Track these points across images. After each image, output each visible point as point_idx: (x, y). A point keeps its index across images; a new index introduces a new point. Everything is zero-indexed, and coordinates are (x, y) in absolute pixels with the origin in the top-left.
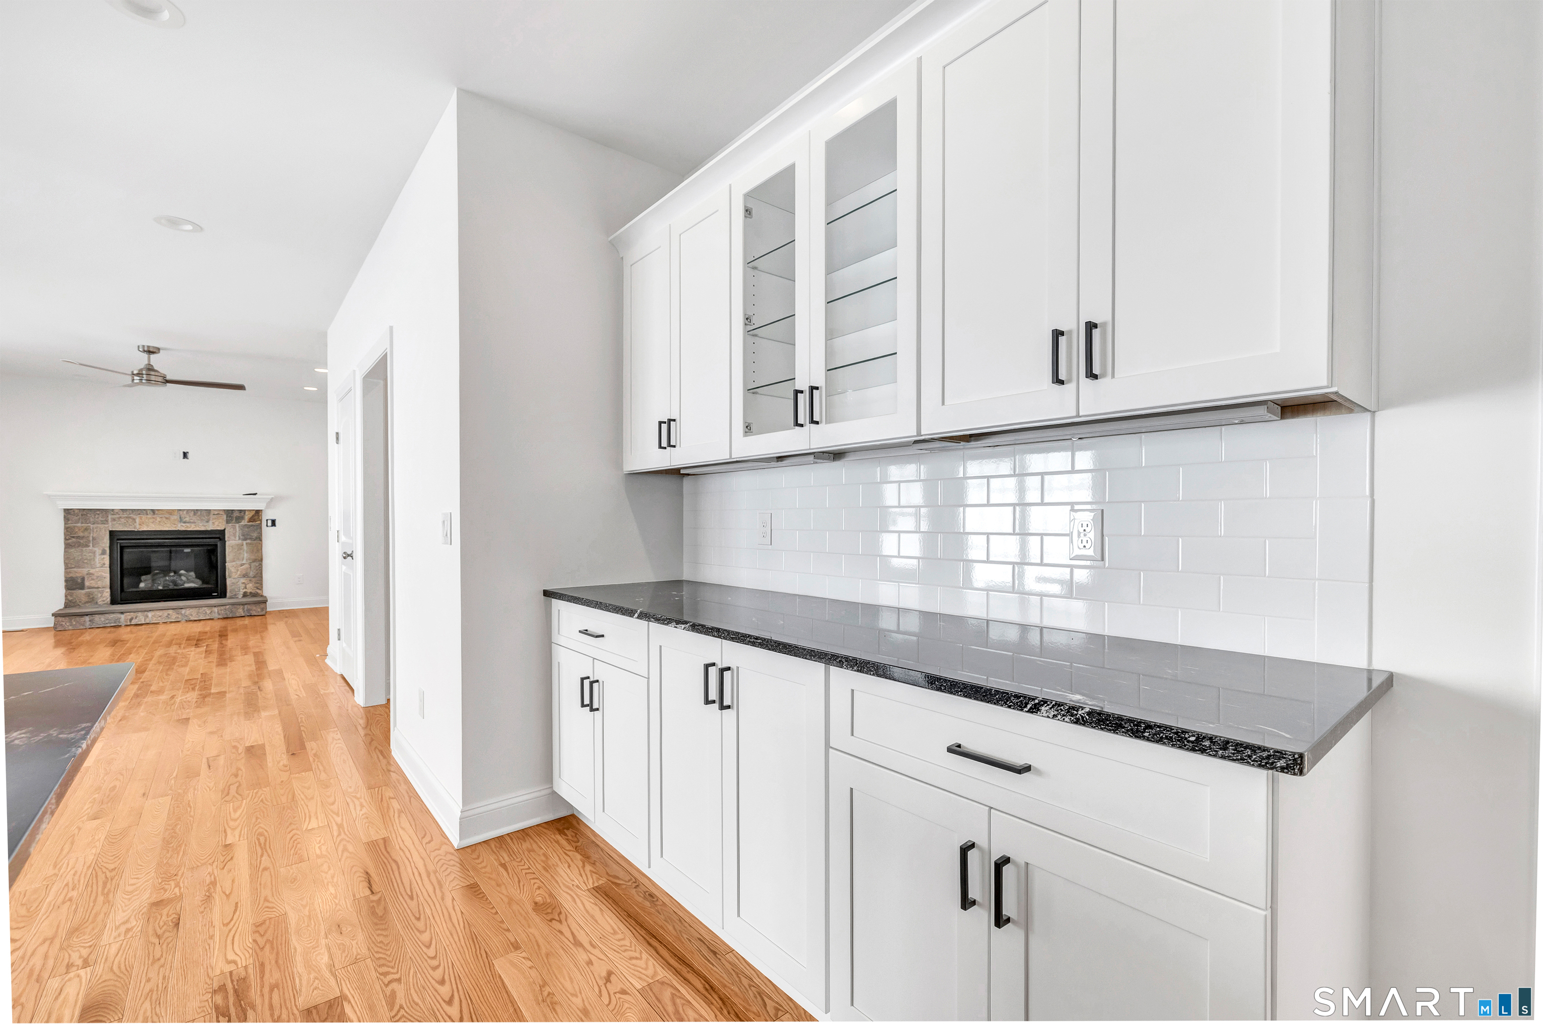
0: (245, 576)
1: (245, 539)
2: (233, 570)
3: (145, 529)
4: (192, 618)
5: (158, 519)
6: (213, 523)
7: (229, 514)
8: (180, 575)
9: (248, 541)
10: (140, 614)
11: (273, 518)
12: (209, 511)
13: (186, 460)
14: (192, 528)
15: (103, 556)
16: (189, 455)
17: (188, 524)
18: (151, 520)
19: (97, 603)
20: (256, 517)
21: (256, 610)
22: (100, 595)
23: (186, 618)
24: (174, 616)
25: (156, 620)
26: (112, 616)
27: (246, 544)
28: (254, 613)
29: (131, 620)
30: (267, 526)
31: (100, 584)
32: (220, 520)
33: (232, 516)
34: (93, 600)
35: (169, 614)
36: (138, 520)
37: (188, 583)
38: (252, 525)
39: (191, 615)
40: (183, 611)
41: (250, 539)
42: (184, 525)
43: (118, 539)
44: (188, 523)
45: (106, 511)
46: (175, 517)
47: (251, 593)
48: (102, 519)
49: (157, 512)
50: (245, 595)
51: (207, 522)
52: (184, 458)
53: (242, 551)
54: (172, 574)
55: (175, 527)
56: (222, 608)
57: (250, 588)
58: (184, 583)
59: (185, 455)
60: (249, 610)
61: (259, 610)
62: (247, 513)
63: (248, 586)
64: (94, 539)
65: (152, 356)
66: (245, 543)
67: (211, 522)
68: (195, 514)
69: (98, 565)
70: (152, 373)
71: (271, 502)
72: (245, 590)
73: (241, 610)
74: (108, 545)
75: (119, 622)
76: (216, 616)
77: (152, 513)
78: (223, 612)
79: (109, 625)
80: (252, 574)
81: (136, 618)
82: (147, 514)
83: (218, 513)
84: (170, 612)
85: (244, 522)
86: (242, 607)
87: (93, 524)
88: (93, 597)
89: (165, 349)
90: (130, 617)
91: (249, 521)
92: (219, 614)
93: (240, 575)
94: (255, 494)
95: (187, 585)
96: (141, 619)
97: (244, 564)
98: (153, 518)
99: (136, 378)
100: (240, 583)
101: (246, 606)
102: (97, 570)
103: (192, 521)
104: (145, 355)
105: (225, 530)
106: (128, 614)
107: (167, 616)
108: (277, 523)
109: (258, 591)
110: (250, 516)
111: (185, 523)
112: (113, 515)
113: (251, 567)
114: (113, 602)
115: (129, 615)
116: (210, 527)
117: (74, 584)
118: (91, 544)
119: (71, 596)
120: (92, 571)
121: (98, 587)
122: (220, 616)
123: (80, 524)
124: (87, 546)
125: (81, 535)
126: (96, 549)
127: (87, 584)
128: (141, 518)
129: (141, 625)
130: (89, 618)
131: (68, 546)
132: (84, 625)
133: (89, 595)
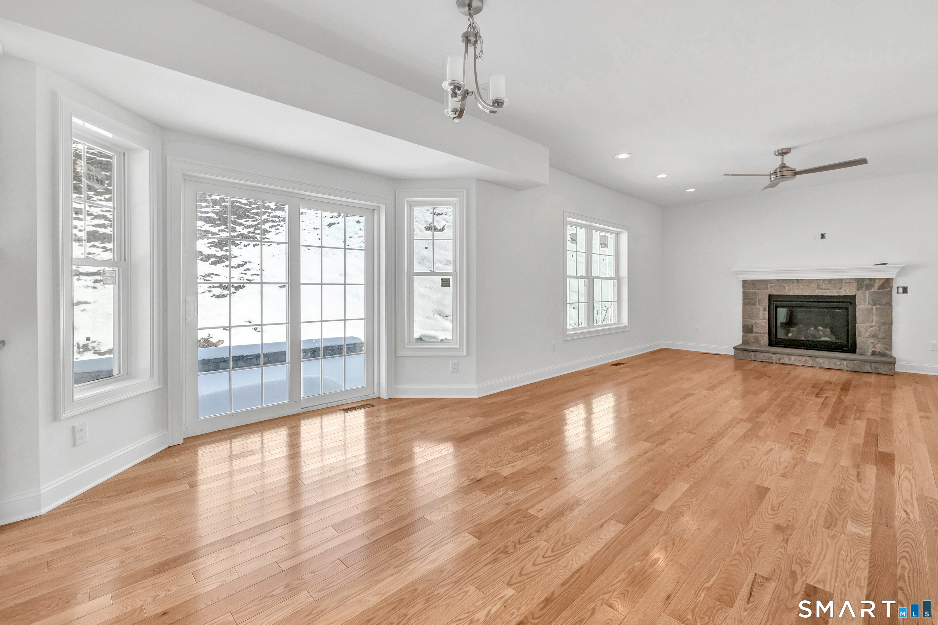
0: (874, 336)
1: (875, 305)
2: (862, 330)
3: (792, 294)
4: (824, 366)
5: (801, 287)
6: (845, 290)
7: (860, 281)
8: (819, 330)
9: (878, 306)
10: (787, 356)
11: (905, 286)
12: (841, 280)
13: (823, 240)
14: (827, 293)
15: (764, 312)
16: (826, 236)
17: (824, 291)
18: (796, 288)
19: (760, 344)
20: (887, 285)
22: (762, 339)
23: (819, 365)
24: (810, 362)
25: (796, 363)
26: (767, 355)
27: (876, 308)
28: (881, 371)
29: (780, 359)
30: (898, 292)
31: (762, 331)
32: (852, 288)
33: (863, 283)
34: (758, 342)
35: (806, 360)
36: (787, 288)
37: (825, 337)
38: (883, 292)
39: (824, 364)
40: (817, 359)
41: (880, 304)
42: (820, 291)
43: (774, 301)
44: (824, 289)
45: (767, 281)
46: (814, 285)
47: (879, 352)
48: (764, 287)
49: (800, 281)
50: (874, 353)
51: (840, 289)
52: (822, 239)
53: (871, 315)
54: (812, 329)
55: (814, 293)
56: (850, 362)
57: (879, 347)
58: (821, 336)
59: (823, 236)
60: (876, 368)
61: (887, 369)
62: (877, 281)
63: (876, 346)
64: (759, 300)
66: (874, 307)
67: (843, 289)
68: (829, 282)
69: (761, 318)
70: (785, 169)
71: (903, 272)
72: (873, 349)
73: (868, 367)
74: (767, 305)
75: (772, 360)
76: (845, 368)
77: (797, 282)
78: (851, 365)
79: (765, 361)
80: (880, 336)
81: (783, 359)
82: (794, 283)
83: (849, 281)
84: (808, 358)
85: (874, 290)
86: (869, 364)
87: (759, 290)
88: (758, 340)
89: (795, 148)
90: (778, 357)
91: (879, 288)
92: (847, 367)
93: (869, 335)
94: (886, 263)
95: (823, 339)
96: (786, 360)
97: (873, 326)
98: (798, 286)
99: (773, 176)
100: (869, 342)
101: (873, 364)
102: (761, 321)
103: (827, 288)
105: (855, 295)
106: (778, 355)
107: (805, 361)
108: (909, 290)
109: (887, 351)
110: (880, 284)
111: (821, 289)
112: (771, 283)
113: (880, 330)
114: (770, 344)
115: (778, 356)
116: (842, 293)
117: (747, 329)
118: (757, 304)
119: (746, 337)
120: (758, 322)
121: (761, 333)
122: (848, 369)
123: (751, 290)
124: (755, 305)
125: (752, 297)
126: (760, 307)
127: (755, 330)
128: (789, 286)
129: (786, 364)
130: (753, 354)
131: (745, 304)
132: (750, 358)
133: (756, 337)
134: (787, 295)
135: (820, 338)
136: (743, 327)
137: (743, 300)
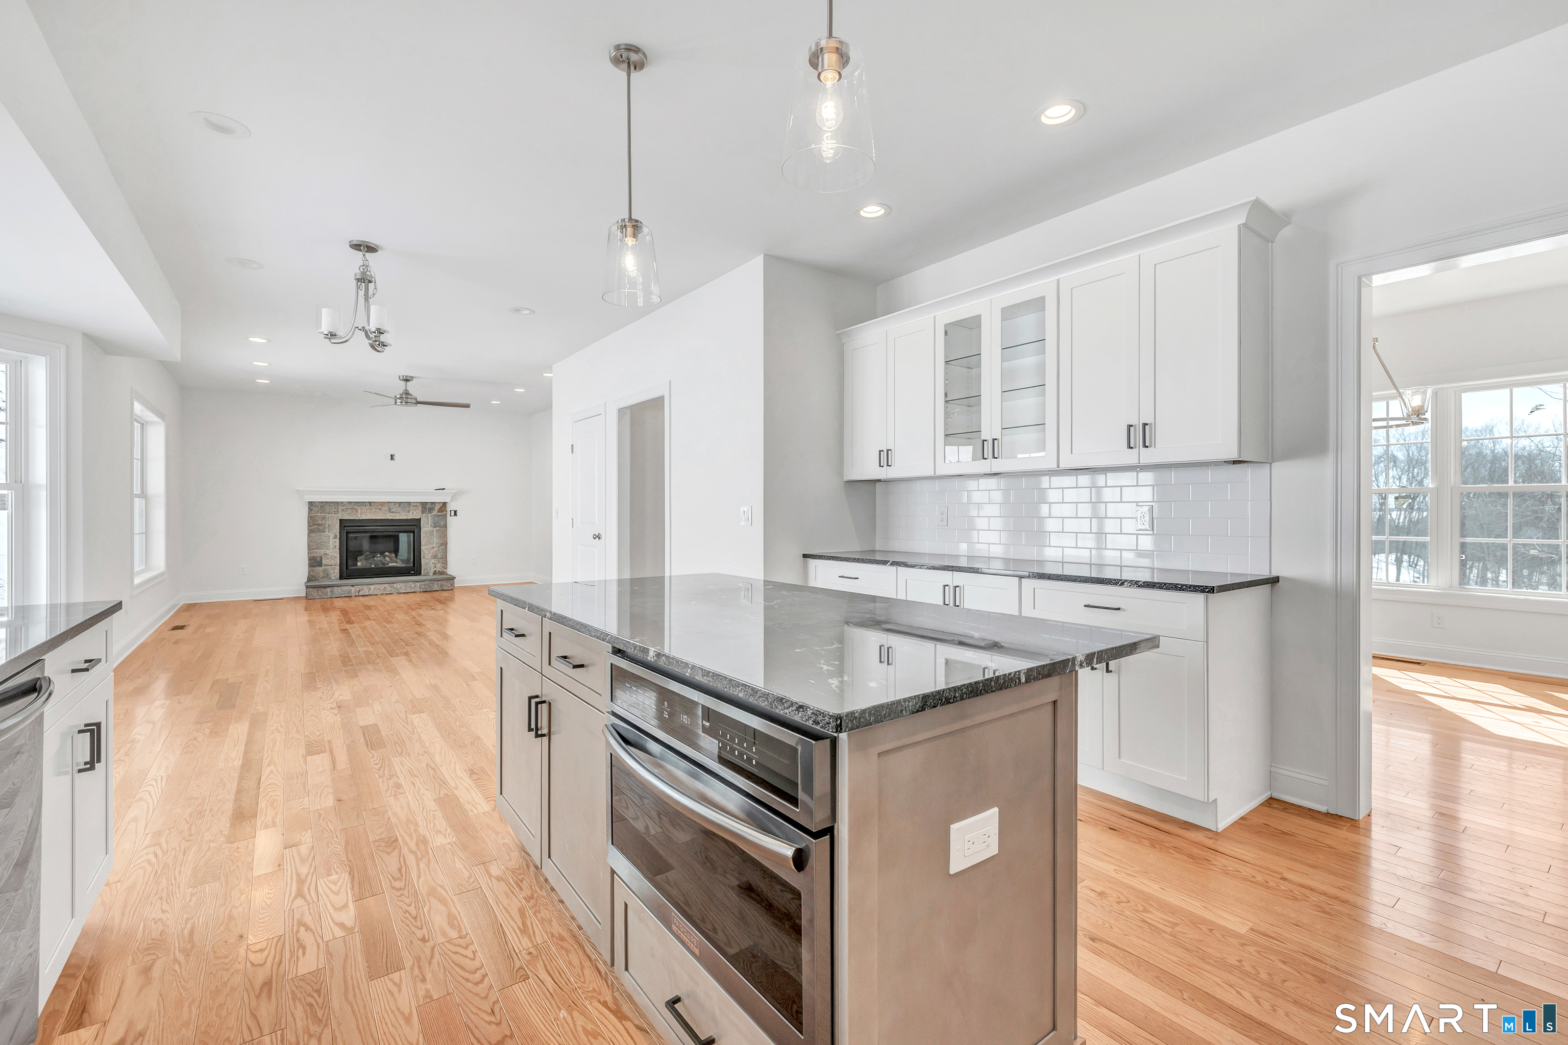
0: (435, 557)
1: (435, 527)
2: (426, 552)
3: (364, 518)
4: (402, 591)
5: (374, 510)
7: (424, 504)
8: (384, 557)
9: (438, 528)
10: (365, 587)
11: (456, 509)
12: (409, 503)
13: (392, 461)
14: (397, 517)
15: (335, 540)
16: (396, 457)
17: (394, 514)
18: (369, 511)
19: (330, 578)
20: (443, 508)
21: (447, 585)
22: (332, 571)
23: (397, 591)
24: (389, 588)
25: (376, 592)
26: (341, 588)
28: (445, 588)
29: (359, 592)
30: (451, 515)
31: (332, 562)
32: (417, 511)
33: (426, 507)
34: (328, 576)
35: (385, 588)
36: (359, 511)
37: (392, 563)
38: (440, 515)
39: (401, 589)
40: (395, 585)
41: (439, 526)
42: (391, 514)
43: (345, 527)
45: (337, 503)
46: (385, 508)
47: (439, 571)
48: (335, 510)
49: (372, 504)
50: (435, 573)
51: (409, 512)
53: (432, 537)
54: (379, 555)
55: (385, 517)
56: (423, 583)
57: (439, 567)
58: (389, 562)
59: (392, 457)
60: (441, 586)
61: (449, 585)
62: (436, 505)
63: (437, 565)
64: (329, 526)
65: (408, 383)
66: (435, 529)
67: (411, 512)
68: (399, 506)
69: (332, 547)
70: (409, 397)
71: (455, 496)
72: (434, 569)
73: (436, 585)
74: (338, 531)
75: (351, 593)
76: (418, 589)
77: (369, 505)
78: (423, 586)
79: (343, 595)
80: (439, 556)
81: (362, 590)
82: (366, 506)
83: (416, 505)
84: (386, 586)
85: (435, 512)
86: (437, 583)
87: (328, 514)
88: (328, 573)
89: (415, 377)
90: (358, 589)
91: (439, 512)
93: (431, 556)
94: (444, 489)
95: (390, 565)
96: (365, 591)
97: (434, 547)
98: (370, 509)
99: (398, 401)
100: (431, 563)
101: (440, 582)
102: (331, 551)
103: (397, 511)
104: (403, 383)
105: (421, 518)
108: (458, 513)
109: (444, 570)
110: (439, 507)
111: (392, 513)
112: (342, 506)
113: (439, 550)
114: (341, 578)
115: (352, 588)
116: (410, 516)
117: (315, 562)
118: (327, 530)
119: (313, 572)
120: (327, 552)
121: (331, 565)
122: (421, 590)
123: (319, 514)
124: (324, 532)
125: (320, 522)
126: (330, 534)
127: (324, 562)
128: (362, 509)
129: (367, 596)
130: (329, 590)
131: (311, 531)
132: (326, 595)
133: (325, 571)
134: (359, 520)
135: (388, 564)
136: (310, 560)
137: (309, 526)
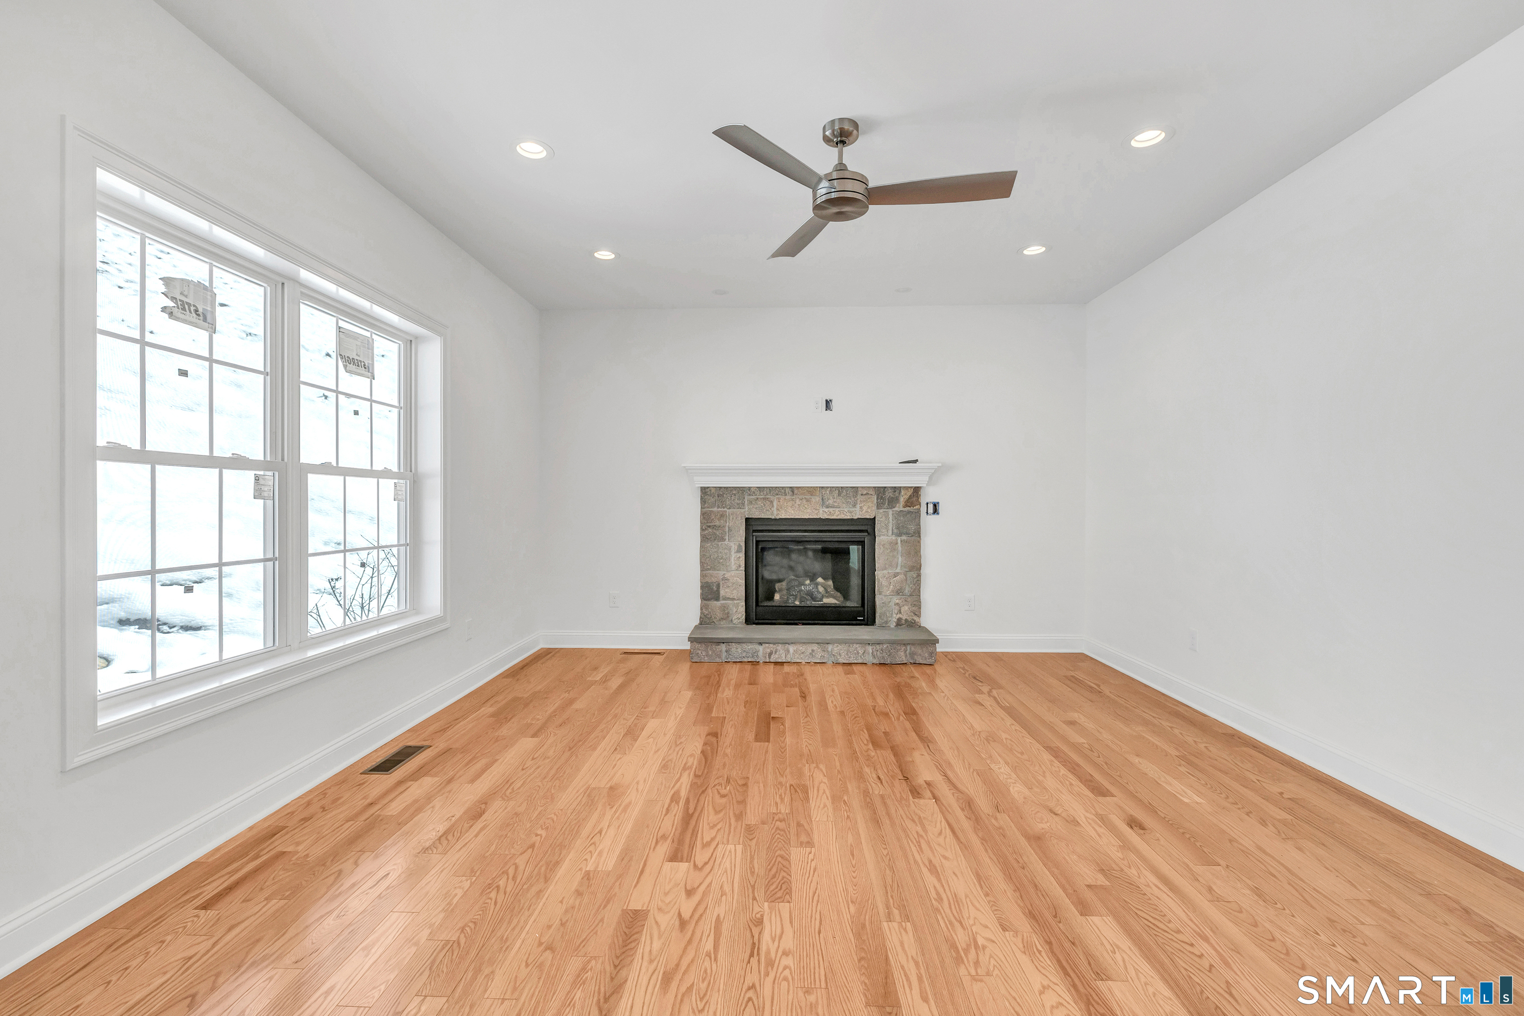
0: (899, 592)
1: (900, 535)
2: (885, 583)
3: (783, 516)
4: (841, 660)
5: (798, 502)
6: (861, 508)
7: (880, 491)
8: (817, 584)
9: (904, 538)
10: (780, 647)
11: (936, 501)
12: (855, 489)
13: (828, 412)
14: (836, 515)
15: (738, 555)
16: (834, 405)
17: (831, 510)
18: (790, 504)
19: (732, 620)
20: (914, 499)
21: (922, 656)
22: (735, 610)
23: (833, 659)
24: (819, 654)
25: (798, 658)
26: (749, 647)
27: (901, 541)
28: (919, 659)
29: (770, 654)
30: (927, 513)
31: (735, 594)
32: (870, 504)
33: (885, 496)
34: (728, 617)
35: (813, 651)
36: (776, 503)
37: (827, 597)
38: (909, 512)
39: (840, 655)
40: (830, 647)
41: (907, 534)
42: (826, 510)
43: (754, 531)
44: (831, 507)
45: (742, 490)
46: (816, 499)
47: (907, 622)
48: (738, 502)
49: (796, 491)
50: (899, 623)
51: (854, 506)
52: (826, 410)
53: (895, 553)
55: (817, 514)
56: (878, 647)
57: (905, 612)
58: (823, 597)
59: (828, 405)
60: (912, 654)
61: (926, 655)
62: (903, 492)
63: (903, 610)
64: (730, 530)
65: (847, 143)
66: (899, 539)
67: (858, 506)
68: (839, 495)
69: (734, 567)
71: (936, 474)
72: (899, 616)
73: (902, 654)
74: (744, 538)
75: (757, 656)
76: (869, 659)
77: (791, 493)
78: (878, 653)
79: (746, 660)
80: (907, 590)
81: (776, 652)
82: (786, 495)
83: (867, 492)
84: (815, 647)
85: (899, 507)
86: (903, 648)
87: (730, 508)
88: (728, 613)
90: (769, 651)
91: (906, 506)
92: (874, 657)
93: (893, 591)
94: (915, 461)
95: (826, 601)
96: (781, 654)
97: (896, 575)
98: (792, 500)
100: (892, 604)
101: (906, 646)
102: (733, 573)
103: (836, 504)
104: (835, 145)
105: (875, 518)
106: (767, 645)
107: (810, 654)
108: (941, 509)
109: (916, 618)
110: (907, 497)
111: (827, 507)
112: (750, 495)
113: (906, 580)
114: (751, 619)
115: (768, 648)
116: (857, 514)
117: (710, 592)
118: (727, 538)
119: (707, 609)
120: (727, 575)
121: (733, 599)
122: (875, 661)
123: (715, 509)
124: (723, 539)
125: (717, 523)
126: (732, 544)
127: (722, 592)
128: (779, 499)
129: (782, 663)
130: (723, 647)
131: (704, 539)
132: (720, 657)
133: (724, 608)
134: (775, 519)
135: (821, 600)
136: (702, 587)
137: (702, 530)
